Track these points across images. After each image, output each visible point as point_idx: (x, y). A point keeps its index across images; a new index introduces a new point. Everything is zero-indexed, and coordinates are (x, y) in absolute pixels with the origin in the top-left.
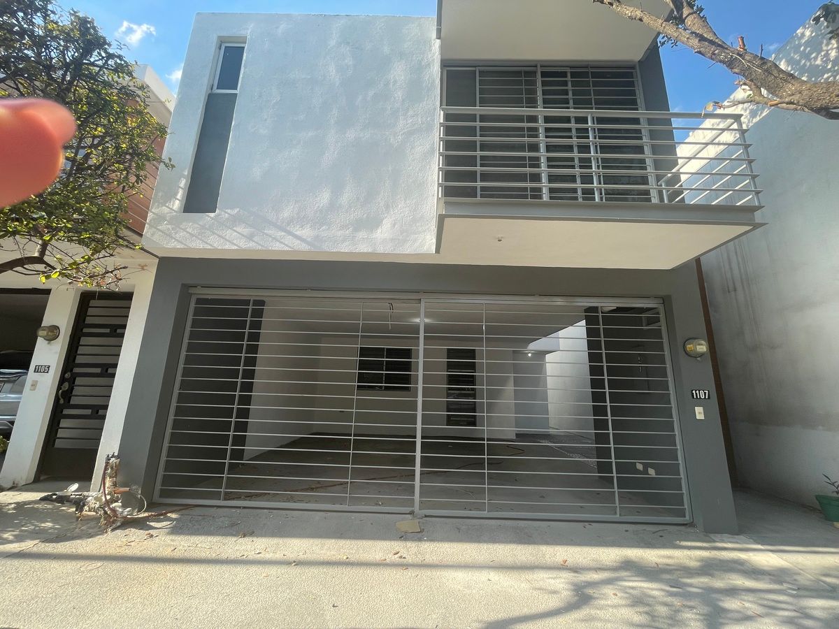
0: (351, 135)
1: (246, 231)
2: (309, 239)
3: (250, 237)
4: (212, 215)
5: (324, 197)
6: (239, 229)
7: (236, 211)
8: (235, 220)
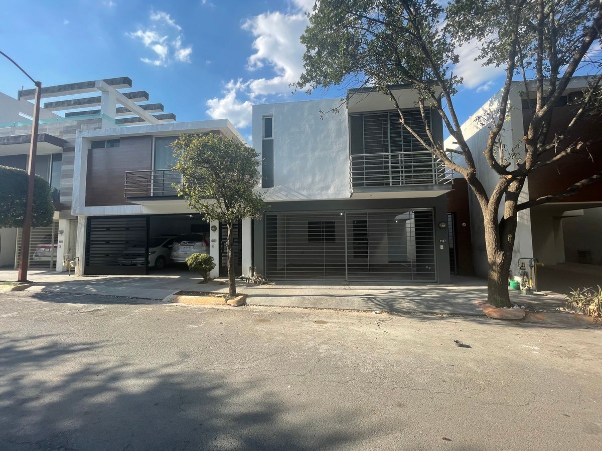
0: (316, 154)
1: (285, 193)
2: (306, 195)
3: (286, 196)
4: (273, 188)
5: (310, 180)
6: (283, 193)
7: (281, 186)
8: (281, 190)
